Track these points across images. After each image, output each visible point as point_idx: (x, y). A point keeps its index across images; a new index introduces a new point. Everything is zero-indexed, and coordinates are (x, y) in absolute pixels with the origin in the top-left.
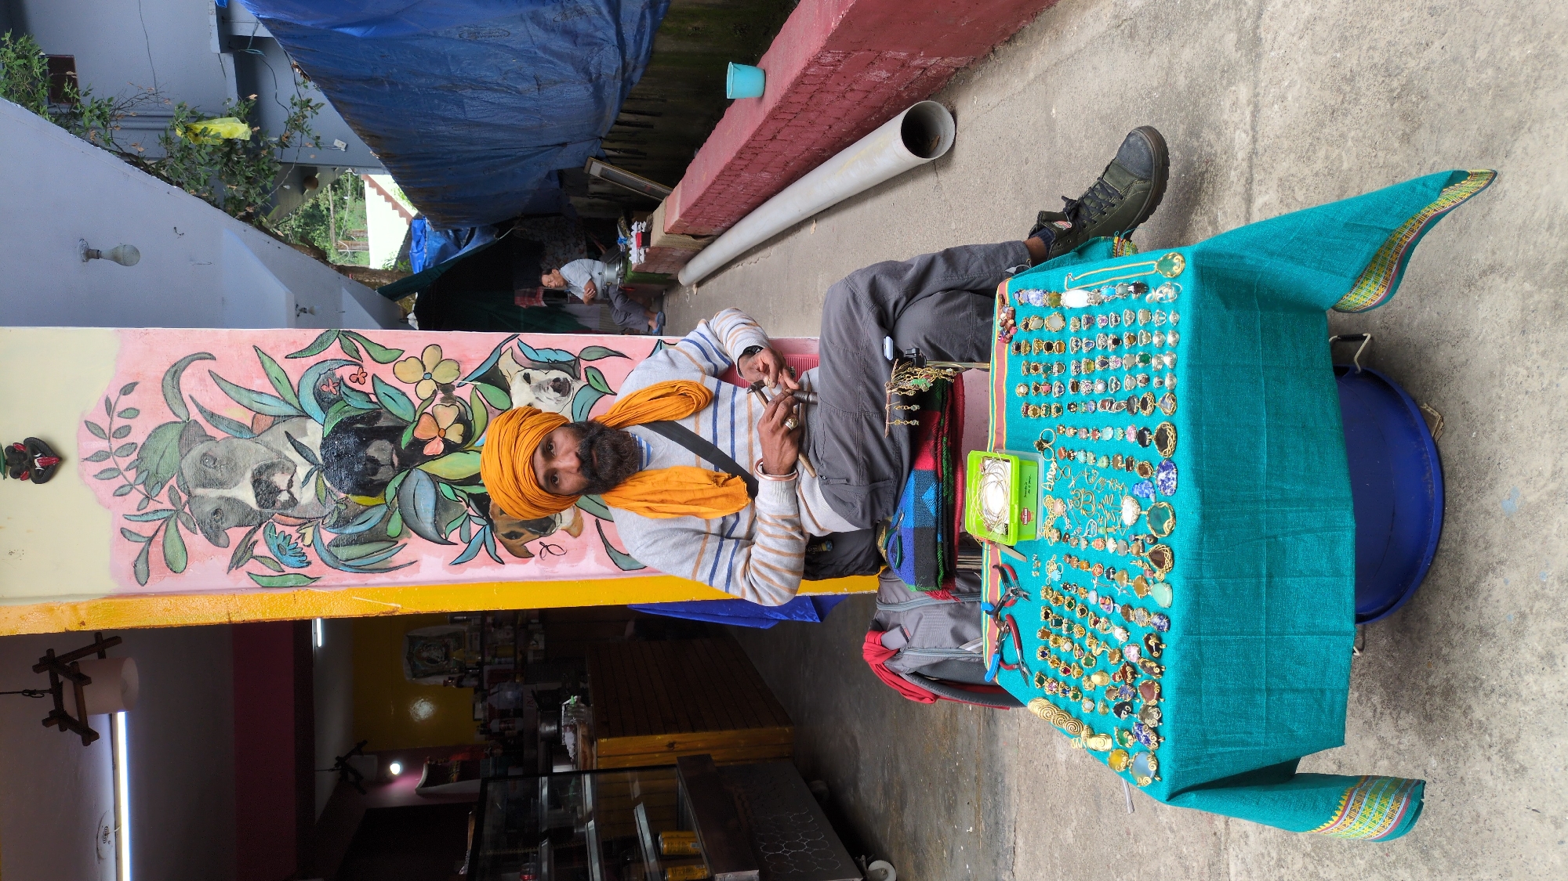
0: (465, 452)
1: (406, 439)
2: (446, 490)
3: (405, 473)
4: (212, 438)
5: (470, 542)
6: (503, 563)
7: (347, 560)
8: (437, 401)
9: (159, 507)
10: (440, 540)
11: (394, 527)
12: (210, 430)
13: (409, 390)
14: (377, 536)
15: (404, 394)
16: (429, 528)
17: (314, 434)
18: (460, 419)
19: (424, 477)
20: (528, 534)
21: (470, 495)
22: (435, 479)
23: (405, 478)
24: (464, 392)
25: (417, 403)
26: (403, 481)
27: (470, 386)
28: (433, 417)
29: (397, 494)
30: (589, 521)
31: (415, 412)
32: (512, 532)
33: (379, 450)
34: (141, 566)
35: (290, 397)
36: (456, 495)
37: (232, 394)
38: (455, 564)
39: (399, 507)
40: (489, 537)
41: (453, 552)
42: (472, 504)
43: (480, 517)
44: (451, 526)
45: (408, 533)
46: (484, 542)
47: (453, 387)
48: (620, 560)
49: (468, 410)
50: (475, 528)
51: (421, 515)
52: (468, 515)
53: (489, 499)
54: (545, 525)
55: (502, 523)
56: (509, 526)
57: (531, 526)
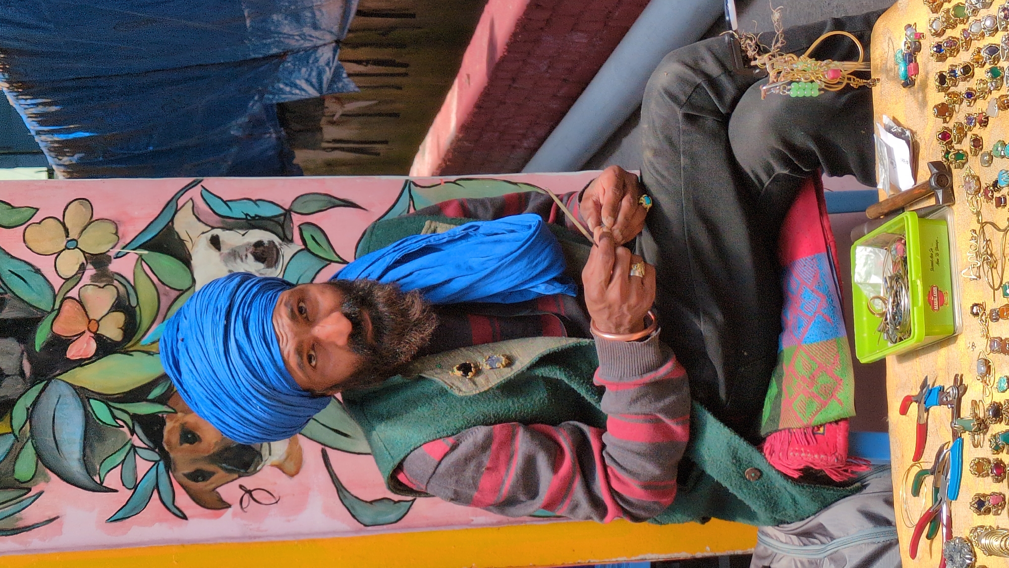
0: (126, 353)
1: (41, 337)
2: (100, 410)
3: (41, 386)
5: (136, 487)
6: (185, 517)
8: (86, 279)
10: (92, 485)
11: (25, 466)
13: (45, 265)
15: (38, 271)
16: (74, 466)
18: (120, 305)
19: (68, 392)
20: (221, 474)
21: (134, 417)
22: (84, 395)
23: (41, 393)
24: (123, 266)
25: (57, 283)
26: (38, 397)
27: (133, 256)
28: (80, 302)
29: (30, 417)
30: (311, 451)
31: (55, 296)
32: (197, 471)
36: (115, 417)
38: (113, 520)
39: (32, 436)
40: (163, 479)
41: (110, 503)
42: (138, 429)
43: (149, 449)
44: (108, 464)
45: (46, 475)
46: (157, 487)
47: (109, 259)
48: (359, 509)
49: (131, 291)
50: (143, 466)
51: (64, 448)
52: (133, 446)
53: (162, 423)
54: (246, 459)
55: (182, 455)
56: (195, 461)
57: (226, 461)
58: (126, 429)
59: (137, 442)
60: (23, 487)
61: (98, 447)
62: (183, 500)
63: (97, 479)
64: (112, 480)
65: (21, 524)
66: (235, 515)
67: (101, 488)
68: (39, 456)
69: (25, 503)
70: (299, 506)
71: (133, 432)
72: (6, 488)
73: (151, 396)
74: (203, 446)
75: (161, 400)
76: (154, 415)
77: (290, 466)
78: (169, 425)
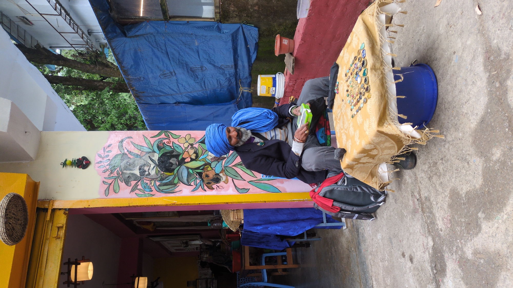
0: (196, 161)
1: (180, 158)
2: (191, 171)
3: (180, 166)
4: (129, 158)
5: (197, 185)
6: (206, 191)
7: (163, 190)
8: (189, 148)
9: (114, 175)
10: (188, 184)
11: (176, 181)
12: (129, 156)
13: (182, 145)
15: (180, 146)
16: (185, 181)
17: (156, 157)
18: (195, 153)
19: (185, 167)
20: (213, 183)
21: (197, 172)
22: (188, 168)
24: (196, 146)
25: (184, 149)
26: (179, 168)
27: (198, 144)
28: (188, 152)
29: (177, 172)
30: (230, 179)
31: (183, 151)
32: (208, 182)
33: (173, 161)
34: (107, 191)
35: (151, 147)
36: (193, 172)
37: (136, 147)
38: (193, 191)
39: (178, 175)
40: (202, 184)
42: (197, 175)
43: (199, 178)
44: (192, 181)
45: (180, 182)
47: (193, 144)
48: (239, 190)
49: (197, 150)
50: (198, 181)
51: (183, 178)
52: (196, 178)
53: (202, 173)
54: (218, 180)
55: (206, 180)
56: (208, 180)
57: (214, 181)
58: (195, 175)
60: (175, 185)
61: (190, 178)
64: (192, 184)
65: (175, 191)
66: (215, 191)
67: (190, 185)
68: (179, 179)
69: (176, 188)
70: (228, 189)
72: (172, 185)
73: (200, 169)
74: (209, 178)
75: (202, 169)
76: (201, 172)
77: (226, 182)
78: (204, 174)
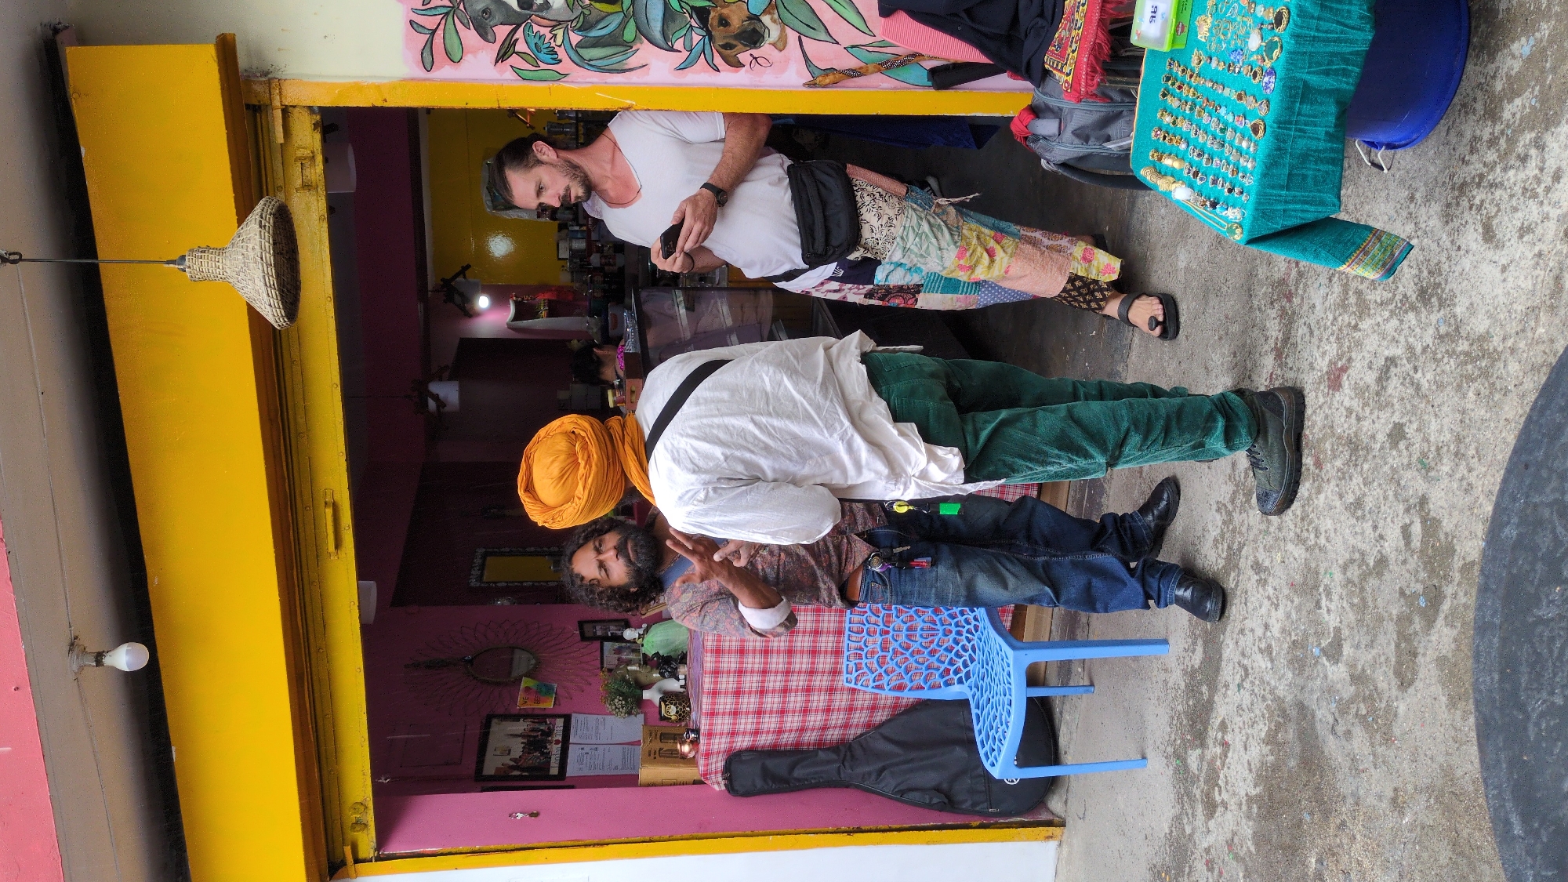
2: (674, 2)
5: (691, 50)
6: (719, 71)
7: (590, 60)
9: (440, 3)
10: (665, 46)
14: (615, 41)
16: (657, 34)
20: (740, 46)
21: (693, 8)
32: (727, 44)
34: (426, 54)
36: (682, 7)
38: (679, 69)
39: (633, 15)
40: (707, 47)
41: (678, 58)
42: (695, 16)
43: (700, 28)
44: (677, 35)
45: (641, 39)
46: (703, 51)
50: (696, 38)
51: (652, 24)
52: (691, 26)
53: (708, 12)
54: (755, 38)
55: (719, 35)
56: (725, 38)
57: (743, 38)
58: (687, 15)
59: (694, 24)
60: (628, 45)
61: (671, 25)
62: (718, 60)
63: (670, 44)
64: (678, 45)
65: (626, 67)
66: (746, 71)
67: (672, 49)
68: (638, 28)
69: (629, 55)
71: (691, 17)
72: (618, 45)
74: (732, 28)
77: (780, 45)
78: (712, 14)
